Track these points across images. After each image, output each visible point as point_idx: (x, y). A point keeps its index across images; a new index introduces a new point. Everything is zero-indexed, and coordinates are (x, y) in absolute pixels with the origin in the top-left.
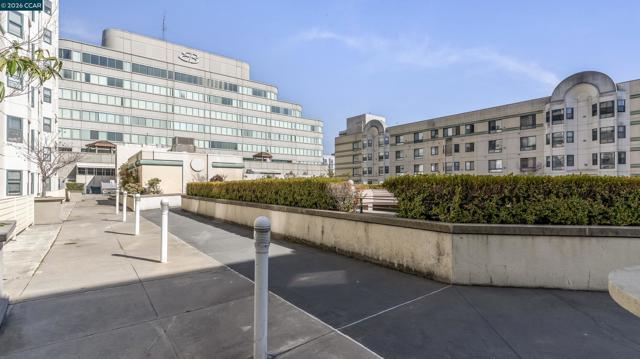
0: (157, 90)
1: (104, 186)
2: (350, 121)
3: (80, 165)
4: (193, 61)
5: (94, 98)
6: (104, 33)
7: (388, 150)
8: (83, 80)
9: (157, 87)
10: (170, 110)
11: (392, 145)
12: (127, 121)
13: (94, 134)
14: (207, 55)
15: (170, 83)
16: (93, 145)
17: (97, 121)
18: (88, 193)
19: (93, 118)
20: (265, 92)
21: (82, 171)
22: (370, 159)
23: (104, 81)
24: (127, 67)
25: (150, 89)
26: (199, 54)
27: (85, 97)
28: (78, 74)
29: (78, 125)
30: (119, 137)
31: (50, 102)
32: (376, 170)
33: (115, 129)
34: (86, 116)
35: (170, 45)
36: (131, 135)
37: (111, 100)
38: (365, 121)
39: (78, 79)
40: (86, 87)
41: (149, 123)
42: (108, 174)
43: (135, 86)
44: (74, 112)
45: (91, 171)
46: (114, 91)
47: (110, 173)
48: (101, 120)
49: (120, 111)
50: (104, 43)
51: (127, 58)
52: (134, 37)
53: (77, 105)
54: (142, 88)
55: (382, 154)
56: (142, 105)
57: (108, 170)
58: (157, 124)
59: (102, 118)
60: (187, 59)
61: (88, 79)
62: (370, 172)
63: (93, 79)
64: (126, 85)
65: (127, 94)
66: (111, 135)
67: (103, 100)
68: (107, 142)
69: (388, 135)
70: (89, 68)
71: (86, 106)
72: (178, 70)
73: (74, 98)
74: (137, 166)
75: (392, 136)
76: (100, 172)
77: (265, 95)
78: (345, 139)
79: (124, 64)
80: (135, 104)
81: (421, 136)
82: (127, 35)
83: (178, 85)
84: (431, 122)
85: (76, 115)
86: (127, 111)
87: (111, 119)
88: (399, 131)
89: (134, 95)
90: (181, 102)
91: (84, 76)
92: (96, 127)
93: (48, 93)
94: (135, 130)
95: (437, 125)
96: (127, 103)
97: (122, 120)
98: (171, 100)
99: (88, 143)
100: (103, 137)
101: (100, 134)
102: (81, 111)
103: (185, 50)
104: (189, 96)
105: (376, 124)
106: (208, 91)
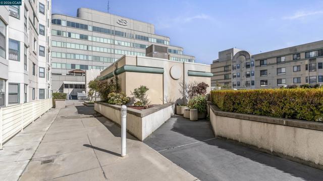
0: (105, 41)
1: (79, 95)
2: (220, 53)
3: (65, 82)
4: (125, 24)
5: (73, 46)
6: (78, 10)
7: (254, 70)
8: (67, 36)
9: (106, 39)
10: (113, 52)
11: (256, 67)
12: (90, 58)
13: (73, 66)
14: (132, 21)
15: (113, 37)
16: (73, 72)
17: (75, 59)
18: (70, 99)
19: (72, 57)
20: (163, 41)
21: (66, 86)
22: (239, 76)
23: (78, 37)
24: (90, 28)
25: (102, 40)
26: (128, 20)
27: (68, 46)
28: (65, 33)
29: (64, 61)
30: (86, 67)
31: (44, 35)
32: (243, 83)
33: (84, 63)
34: (69, 56)
35: (112, 16)
36: (92, 66)
37: (82, 47)
38: (233, 53)
39: (65, 36)
40: (69, 40)
41: (102, 59)
42: (81, 88)
43: (94, 39)
44: (63, 54)
45: (71, 86)
46: (84, 42)
47: (82, 87)
48: (76, 58)
49: (86, 53)
50: (78, 16)
51: (90, 23)
52: (93, 12)
53: (64, 50)
54: (98, 40)
55: (248, 73)
56: (98, 49)
57: (81, 85)
58: (106, 60)
59: (77, 57)
60: (121, 23)
61: (70, 35)
62: (239, 85)
63: (73, 36)
64: (90, 38)
65: (90, 43)
66: (82, 66)
67: (77, 47)
68: (80, 70)
69: (253, 60)
70: (70, 29)
71: (69, 51)
72: (117, 29)
73: (63, 46)
74: (116, 74)
75: (256, 60)
76: (76, 86)
77: (163, 43)
78: (218, 65)
79: (89, 27)
80: (94, 49)
81: (283, 59)
82: (90, 11)
83: (117, 38)
84: (294, 48)
85: (64, 56)
86: (90, 53)
87: (82, 57)
88: (263, 57)
89: (94, 43)
90: (118, 47)
91: (67, 34)
92: (74, 62)
93: (42, 28)
94: (94, 63)
95: (299, 51)
96: (90, 48)
97: (87, 58)
98: (113, 46)
99: (70, 71)
100: (78, 67)
101: (76, 66)
102: (66, 53)
103: (120, 18)
104: (123, 44)
105: (244, 53)
106: (133, 41)
